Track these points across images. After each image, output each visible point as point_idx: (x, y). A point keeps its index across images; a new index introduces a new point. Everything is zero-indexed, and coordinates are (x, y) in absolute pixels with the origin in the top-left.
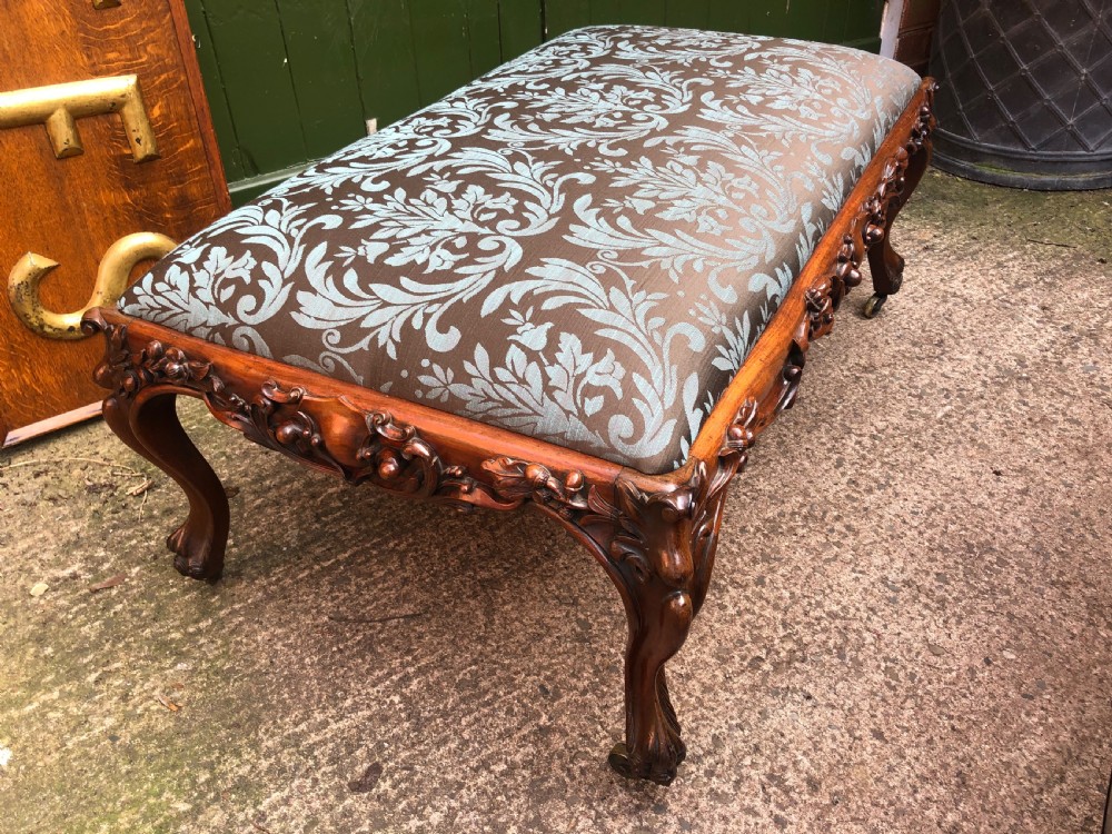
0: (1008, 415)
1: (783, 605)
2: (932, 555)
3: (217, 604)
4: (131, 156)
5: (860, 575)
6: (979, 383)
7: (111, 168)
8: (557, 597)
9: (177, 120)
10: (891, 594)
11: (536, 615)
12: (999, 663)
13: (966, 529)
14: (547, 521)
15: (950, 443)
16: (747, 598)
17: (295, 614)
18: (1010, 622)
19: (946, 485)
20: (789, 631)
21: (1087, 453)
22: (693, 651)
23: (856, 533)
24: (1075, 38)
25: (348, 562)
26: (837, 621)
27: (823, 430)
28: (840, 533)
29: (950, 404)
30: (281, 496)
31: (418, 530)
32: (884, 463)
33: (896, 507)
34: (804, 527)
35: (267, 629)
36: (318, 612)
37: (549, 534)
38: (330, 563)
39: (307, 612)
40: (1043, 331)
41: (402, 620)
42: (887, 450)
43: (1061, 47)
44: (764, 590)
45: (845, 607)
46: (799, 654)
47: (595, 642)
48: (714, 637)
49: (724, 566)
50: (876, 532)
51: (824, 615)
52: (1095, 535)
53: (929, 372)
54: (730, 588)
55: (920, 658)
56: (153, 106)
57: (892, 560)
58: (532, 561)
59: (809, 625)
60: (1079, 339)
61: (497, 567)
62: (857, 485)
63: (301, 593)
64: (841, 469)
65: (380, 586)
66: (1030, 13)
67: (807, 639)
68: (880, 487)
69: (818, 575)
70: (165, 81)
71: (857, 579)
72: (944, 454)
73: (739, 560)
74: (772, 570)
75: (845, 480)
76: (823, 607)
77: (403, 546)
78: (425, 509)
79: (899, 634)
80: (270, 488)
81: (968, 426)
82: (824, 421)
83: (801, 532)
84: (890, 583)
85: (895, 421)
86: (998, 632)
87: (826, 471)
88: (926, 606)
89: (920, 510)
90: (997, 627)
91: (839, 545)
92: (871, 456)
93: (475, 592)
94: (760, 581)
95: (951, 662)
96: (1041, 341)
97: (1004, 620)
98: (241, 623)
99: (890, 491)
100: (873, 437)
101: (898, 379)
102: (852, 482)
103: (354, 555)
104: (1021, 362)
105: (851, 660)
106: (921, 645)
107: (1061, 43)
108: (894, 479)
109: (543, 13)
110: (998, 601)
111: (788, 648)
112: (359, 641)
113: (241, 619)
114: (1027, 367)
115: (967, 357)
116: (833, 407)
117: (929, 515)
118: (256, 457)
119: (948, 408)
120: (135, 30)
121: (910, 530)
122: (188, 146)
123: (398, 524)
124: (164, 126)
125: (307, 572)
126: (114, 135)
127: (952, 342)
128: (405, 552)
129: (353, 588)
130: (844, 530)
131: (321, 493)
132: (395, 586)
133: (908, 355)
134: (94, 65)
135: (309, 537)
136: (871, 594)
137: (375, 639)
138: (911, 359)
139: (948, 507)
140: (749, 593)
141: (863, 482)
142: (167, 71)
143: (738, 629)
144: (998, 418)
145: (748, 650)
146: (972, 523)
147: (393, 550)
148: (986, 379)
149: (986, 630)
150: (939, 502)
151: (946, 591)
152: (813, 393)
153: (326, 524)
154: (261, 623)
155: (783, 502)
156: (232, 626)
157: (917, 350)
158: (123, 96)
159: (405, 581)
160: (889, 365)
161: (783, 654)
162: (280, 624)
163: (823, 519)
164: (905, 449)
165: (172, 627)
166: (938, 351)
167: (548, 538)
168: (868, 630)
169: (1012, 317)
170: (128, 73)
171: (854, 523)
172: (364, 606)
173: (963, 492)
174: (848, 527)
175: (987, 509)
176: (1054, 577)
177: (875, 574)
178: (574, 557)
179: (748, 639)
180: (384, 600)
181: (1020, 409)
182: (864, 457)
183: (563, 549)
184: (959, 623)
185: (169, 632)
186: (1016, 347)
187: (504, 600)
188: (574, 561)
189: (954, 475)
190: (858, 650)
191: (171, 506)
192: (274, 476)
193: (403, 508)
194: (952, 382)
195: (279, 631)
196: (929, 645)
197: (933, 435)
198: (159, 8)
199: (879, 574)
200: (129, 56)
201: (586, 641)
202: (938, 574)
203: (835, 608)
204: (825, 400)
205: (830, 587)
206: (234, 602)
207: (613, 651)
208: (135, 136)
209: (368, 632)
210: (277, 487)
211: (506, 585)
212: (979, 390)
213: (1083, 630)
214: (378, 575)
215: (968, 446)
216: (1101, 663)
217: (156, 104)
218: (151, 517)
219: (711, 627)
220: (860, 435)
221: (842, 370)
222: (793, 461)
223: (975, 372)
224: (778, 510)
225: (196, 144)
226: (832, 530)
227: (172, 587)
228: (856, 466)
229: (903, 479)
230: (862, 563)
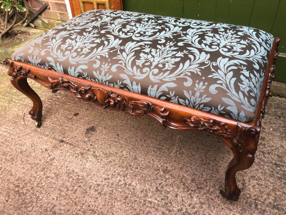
6: (179, 208)
8: (33, 143)
11: (27, 142)
15: (133, 207)
17: (21, 110)
22: (20, 173)
23: (74, 193)
28: (73, 189)
29: (159, 201)
32: (112, 191)
42: (120, 190)
44: (44, 179)
48: (25, 175)
49: (52, 168)
51: (37, 196)
57: (64, 206)
64: (104, 180)
72: (125, 206)
75: (98, 183)
76: (40, 194)
81: (147, 211)
82: (127, 168)
83: (71, 180)
85: (138, 187)
87: (101, 177)
91: (68, 190)
94: (47, 177)
98: (18, 105)
99: (98, 196)
100: (126, 184)
101: (165, 181)
102: (99, 185)
105: (21, 207)
108: (105, 195)
111: (24, 191)
115: (195, 199)
116: (137, 168)
117: (90, 210)
119: (156, 201)
133: (183, 180)
136: (48, 204)
138: (182, 182)
140: (43, 176)
141: (99, 187)
148: (184, 210)
152: (141, 161)
155: (82, 171)
157: (190, 182)
160: (172, 176)
162: (18, 110)
166: (193, 189)
171: (78, 191)
174: (76, 190)
189: (114, 212)
190: (24, 208)
194: (173, 199)
203: (41, 197)
204: (139, 165)
206: (23, 101)
212: (174, 209)
221: (160, 164)
222: (102, 168)
223: (187, 205)
224: (78, 171)
228: (107, 184)
229: (106, 198)
230: (61, 198)
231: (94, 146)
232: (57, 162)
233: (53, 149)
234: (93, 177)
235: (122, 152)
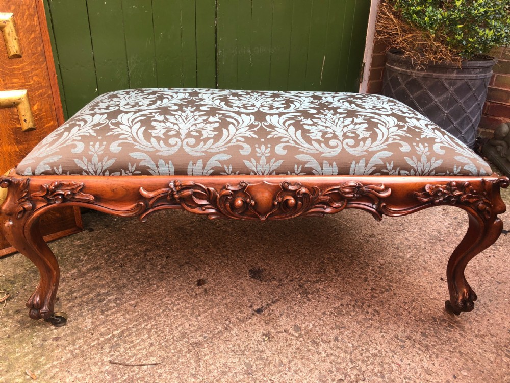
0: (438, 256)
1: (349, 351)
2: (418, 323)
3: (44, 362)
4: (21, 128)
5: (385, 334)
6: (423, 242)
7: (10, 134)
8: (233, 351)
9: (46, 112)
10: (401, 343)
11: (223, 361)
12: (460, 377)
13: (431, 310)
14: (225, 312)
15: (415, 269)
16: (331, 348)
17: (89, 366)
18: (461, 355)
19: (417, 289)
20: (354, 364)
21: (477, 274)
22: (307, 377)
24: (442, 98)
25: (120, 335)
26: (378, 358)
27: (355, 264)
28: (372, 313)
29: (412, 251)
30: (82, 301)
31: (157, 318)
32: (386, 280)
33: (396, 300)
34: (354, 311)
35: (72, 375)
36: (102, 364)
37: (226, 318)
38: (109, 336)
39: (96, 364)
40: (446, 220)
41: (149, 366)
42: (387, 273)
43: (436, 102)
44: (339, 343)
45: (380, 351)
46: (361, 377)
47: (255, 375)
48: (317, 369)
49: (317, 332)
50: (388, 312)
51: (370, 356)
52: (490, 312)
53: (399, 237)
54: (322, 343)
55: (422, 377)
56: (34, 105)
57: (399, 326)
58: (219, 333)
59: (364, 361)
60: (462, 223)
61: (200, 336)
62: (376, 290)
63: (92, 353)
64: (367, 283)
65: (137, 348)
66: (422, 88)
67: (364, 368)
68: (387, 291)
69: (364, 335)
70: (41, 94)
71: (383, 336)
72: (413, 274)
73: (324, 328)
74: (341, 333)
75: (369, 288)
76: (369, 351)
77: (149, 327)
78: (160, 307)
79: (409, 364)
80: (76, 297)
81: (422, 261)
82: (355, 260)
83: (352, 314)
84: (399, 338)
85: (388, 259)
86: (456, 361)
87: (360, 283)
88: (419, 349)
89: (407, 301)
90: (456, 359)
91: (372, 319)
92: (380, 276)
93: (189, 350)
94: (336, 339)
95: (437, 378)
96: (446, 224)
97: (458, 355)
98: (57, 373)
99: (392, 292)
100: (379, 267)
101: (386, 240)
102: (372, 289)
103: (123, 331)
104: (439, 233)
105: (388, 379)
106: (421, 370)
107: (436, 100)
108: (392, 287)
109: (216, 78)
110: (453, 346)
111: (355, 374)
112: (125, 380)
113: (58, 370)
114: (442, 235)
115: (415, 231)
116: (359, 254)
117: (412, 303)
118: (69, 282)
119: (411, 253)
120: (28, 69)
121: (404, 311)
122: (50, 124)
123: (146, 315)
124: (39, 114)
125: (96, 342)
126: (13, 117)
127: (407, 224)
128: (151, 329)
129: (122, 350)
130: (373, 312)
131: (104, 300)
132: (145, 348)
133: (388, 230)
134: (6, 84)
135: (98, 323)
136: (392, 344)
137: (135, 378)
138: (390, 231)
139: (420, 299)
140: (331, 345)
141: (378, 289)
142: (42, 89)
143: (329, 364)
144: (434, 258)
145: (335, 375)
146: (433, 307)
147: (144, 328)
148: (425, 240)
149: (451, 361)
150: (416, 297)
151: (428, 341)
152: (348, 247)
153: (107, 316)
154: (69, 372)
155: (342, 299)
156: (52, 374)
157: (392, 227)
158: (19, 99)
159: (152, 345)
160: (381, 235)
161: (353, 377)
162: (80, 371)
163: (362, 307)
164: (395, 273)
165: (17, 376)
166: (402, 228)
167: (226, 320)
168: (393, 362)
169: (431, 213)
170: (23, 89)
171: (377, 308)
172: (128, 360)
173: (426, 292)
174: (375, 310)
175: (438, 300)
176: (477, 333)
177: (392, 333)
178: (240, 329)
179: (334, 369)
180: (140, 356)
181: (444, 254)
182: (377, 277)
183: (234, 326)
184: (437, 357)
185: (14, 379)
186: (435, 226)
187: (205, 354)
188: (240, 332)
189: (420, 284)
190: (390, 373)
191: (20, 308)
192: (78, 291)
193: (149, 306)
194: (411, 242)
195: (79, 376)
196: (425, 370)
197: (407, 266)
198: (41, 60)
199: (394, 333)
200: (24, 81)
201: (250, 374)
202: (422, 333)
203: (375, 351)
204: (354, 250)
205: (371, 341)
206: (53, 361)
207: (265, 379)
208: (23, 118)
209: (131, 374)
210: (81, 297)
211: (206, 346)
212: (423, 245)
213: (495, 358)
214: (136, 342)
215: (424, 271)
216: (507, 374)
217: (35, 104)
218: (7, 315)
219: (314, 364)
220: (373, 266)
221: (360, 237)
222: (344, 279)
223: (420, 237)
224: (340, 303)
225: (54, 123)
226: (367, 312)
227: (18, 353)
228: (374, 281)
229: (397, 286)
230: (384, 328)
231: (296, 278)
232: (307, 323)
233: (273, 325)
234: (358, 290)
235: (323, 257)
